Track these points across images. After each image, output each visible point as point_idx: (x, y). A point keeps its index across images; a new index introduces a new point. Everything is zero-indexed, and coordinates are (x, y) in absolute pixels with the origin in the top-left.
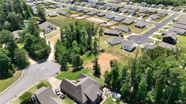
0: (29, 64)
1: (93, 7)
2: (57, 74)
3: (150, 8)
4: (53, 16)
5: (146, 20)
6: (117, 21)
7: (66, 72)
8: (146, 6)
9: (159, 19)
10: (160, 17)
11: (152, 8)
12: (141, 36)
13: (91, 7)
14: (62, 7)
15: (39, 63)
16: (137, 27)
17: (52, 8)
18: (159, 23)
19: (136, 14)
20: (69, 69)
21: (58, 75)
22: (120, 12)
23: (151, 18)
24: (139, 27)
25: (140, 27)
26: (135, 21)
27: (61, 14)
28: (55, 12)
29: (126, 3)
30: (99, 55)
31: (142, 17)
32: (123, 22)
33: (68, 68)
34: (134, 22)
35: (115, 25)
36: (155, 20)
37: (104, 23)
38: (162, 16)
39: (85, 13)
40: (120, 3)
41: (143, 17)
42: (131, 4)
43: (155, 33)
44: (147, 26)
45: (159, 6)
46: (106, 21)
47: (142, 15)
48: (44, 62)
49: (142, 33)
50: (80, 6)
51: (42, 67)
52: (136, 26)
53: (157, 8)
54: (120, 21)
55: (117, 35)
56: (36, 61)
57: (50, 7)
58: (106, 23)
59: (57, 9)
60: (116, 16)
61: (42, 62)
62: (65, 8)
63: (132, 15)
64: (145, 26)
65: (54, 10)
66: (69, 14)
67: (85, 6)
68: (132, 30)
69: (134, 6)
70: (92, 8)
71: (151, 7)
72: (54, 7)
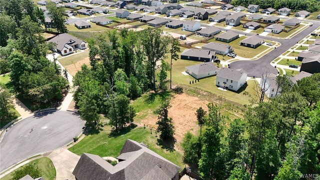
0: (17, 117)
1: (159, 13)
2: (75, 140)
3: (265, 15)
4: (83, 27)
5: (260, 35)
6: (206, 36)
7: (96, 136)
8: (257, 12)
9: (286, 31)
10: (287, 29)
11: (268, 14)
12: (255, 63)
13: (157, 13)
14: (103, 13)
15: (39, 115)
16: (246, 45)
17: (85, 14)
18: (286, 38)
19: (240, 24)
20: (102, 130)
21: (77, 142)
22: (210, 21)
23: (270, 30)
24: (249, 46)
25: (252, 46)
26: (240, 36)
27: (98, 24)
28: (89, 21)
29: (220, 7)
30: (172, 98)
31: (253, 28)
32: (216, 36)
33: (102, 126)
34: (237, 37)
35: (201, 42)
36: (278, 33)
37: (181, 38)
38: (290, 28)
39: (145, 21)
40: (209, 7)
41: (255, 29)
42: (229, 9)
43: (282, 57)
44: (265, 44)
45: (281, 11)
46: (184, 36)
47: (252, 26)
48: (51, 113)
49: (256, 57)
50: (136, 11)
51: (44, 125)
52: (242, 44)
53: (279, 14)
54: (210, 36)
55: (208, 60)
56: (32, 111)
57: (81, 13)
58: (185, 39)
59: (93, 16)
60: (203, 28)
61: (46, 114)
62: (107, 14)
63: (234, 26)
64: (260, 45)
65: (87, 17)
66: (113, 23)
67: (145, 11)
68: (236, 51)
69: (235, 12)
70: (157, 15)
71: (267, 12)
72: (88, 13)
